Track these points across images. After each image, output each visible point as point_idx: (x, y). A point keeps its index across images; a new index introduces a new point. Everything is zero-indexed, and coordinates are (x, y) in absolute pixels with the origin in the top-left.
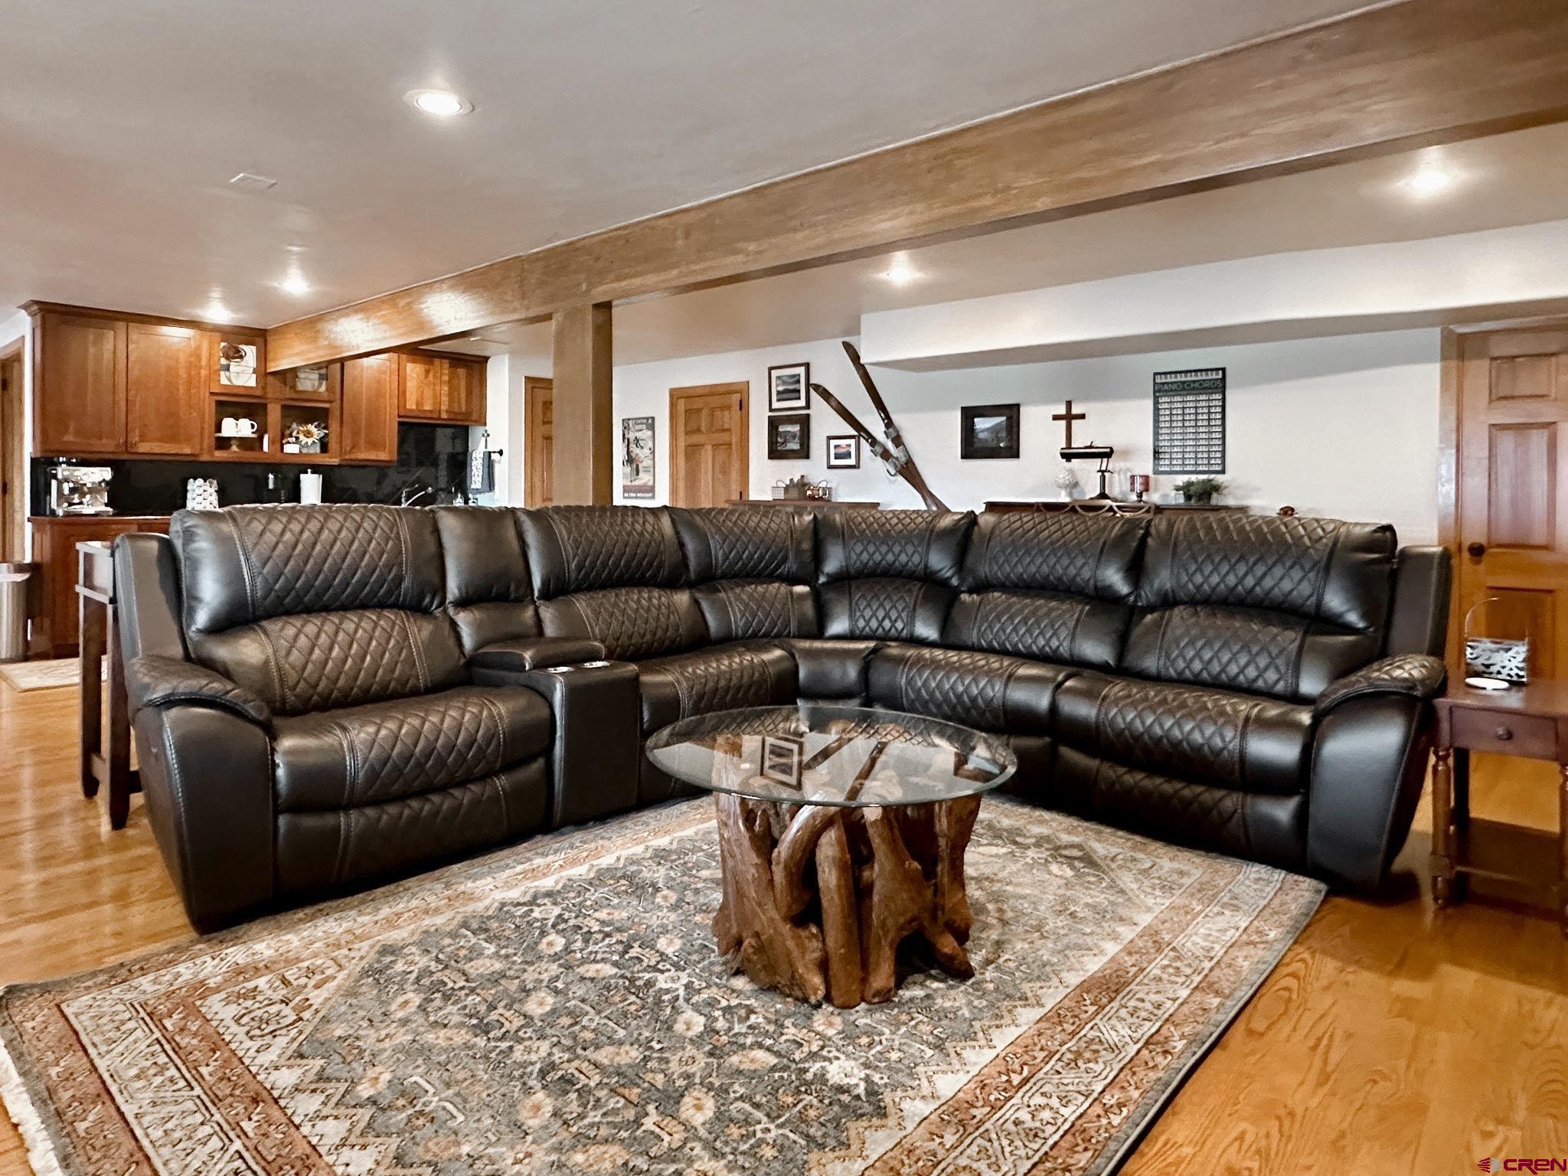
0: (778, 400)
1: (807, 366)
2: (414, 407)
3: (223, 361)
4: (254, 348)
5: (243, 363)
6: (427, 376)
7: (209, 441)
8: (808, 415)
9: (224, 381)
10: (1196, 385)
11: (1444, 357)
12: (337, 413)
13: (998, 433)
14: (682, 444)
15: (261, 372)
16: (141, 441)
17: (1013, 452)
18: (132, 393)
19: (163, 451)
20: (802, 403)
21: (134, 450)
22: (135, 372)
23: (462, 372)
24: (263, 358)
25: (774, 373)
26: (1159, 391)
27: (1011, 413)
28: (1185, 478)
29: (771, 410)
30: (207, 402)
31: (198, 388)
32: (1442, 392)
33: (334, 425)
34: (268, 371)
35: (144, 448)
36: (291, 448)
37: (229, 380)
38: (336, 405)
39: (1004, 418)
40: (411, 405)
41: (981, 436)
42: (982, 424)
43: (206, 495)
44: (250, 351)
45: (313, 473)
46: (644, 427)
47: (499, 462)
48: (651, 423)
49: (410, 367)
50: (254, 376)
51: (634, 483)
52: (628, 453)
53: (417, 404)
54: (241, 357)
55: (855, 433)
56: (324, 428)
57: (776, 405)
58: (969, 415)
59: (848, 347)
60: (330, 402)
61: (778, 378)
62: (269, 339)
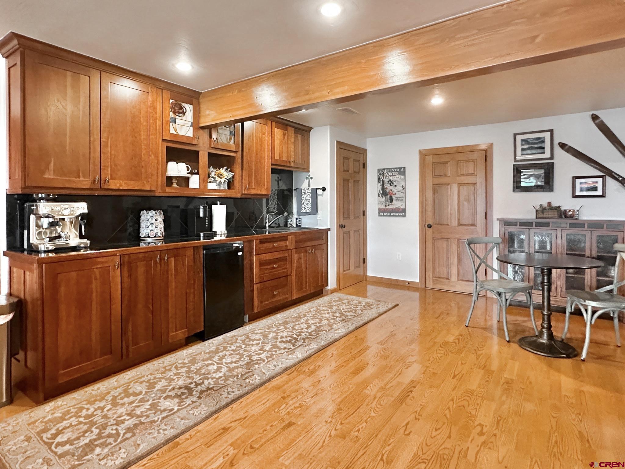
0: (522, 154)
1: (552, 131)
2: (278, 159)
3: (172, 115)
4: (191, 107)
5: (184, 118)
6: (284, 138)
7: (161, 180)
8: (553, 163)
9: (172, 131)
12: (240, 160)
14: (430, 183)
15: (197, 127)
16: (112, 178)
18: (104, 135)
19: (130, 188)
20: (548, 155)
21: (106, 187)
22: (106, 119)
23: (299, 136)
24: (197, 114)
25: (519, 138)
29: (515, 160)
30: (160, 148)
31: (155, 134)
33: (238, 169)
34: (201, 125)
35: (114, 185)
36: (212, 186)
37: (176, 130)
38: (239, 153)
40: (277, 157)
43: (157, 223)
44: (189, 108)
45: (221, 204)
46: (397, 173)
47: (322, 195)
48: (402, 171)
49: (277, 130)
50: (192, 128)
51: (387, 207)
52: (383, 189)
53: (280, 157)
54: (184, 113)
55: (601, 174)
56: (230, 171)
57: (518, 158)
59: (594, 118)
60: (236, 152)
61: (522, 140)
62: (201, 101)
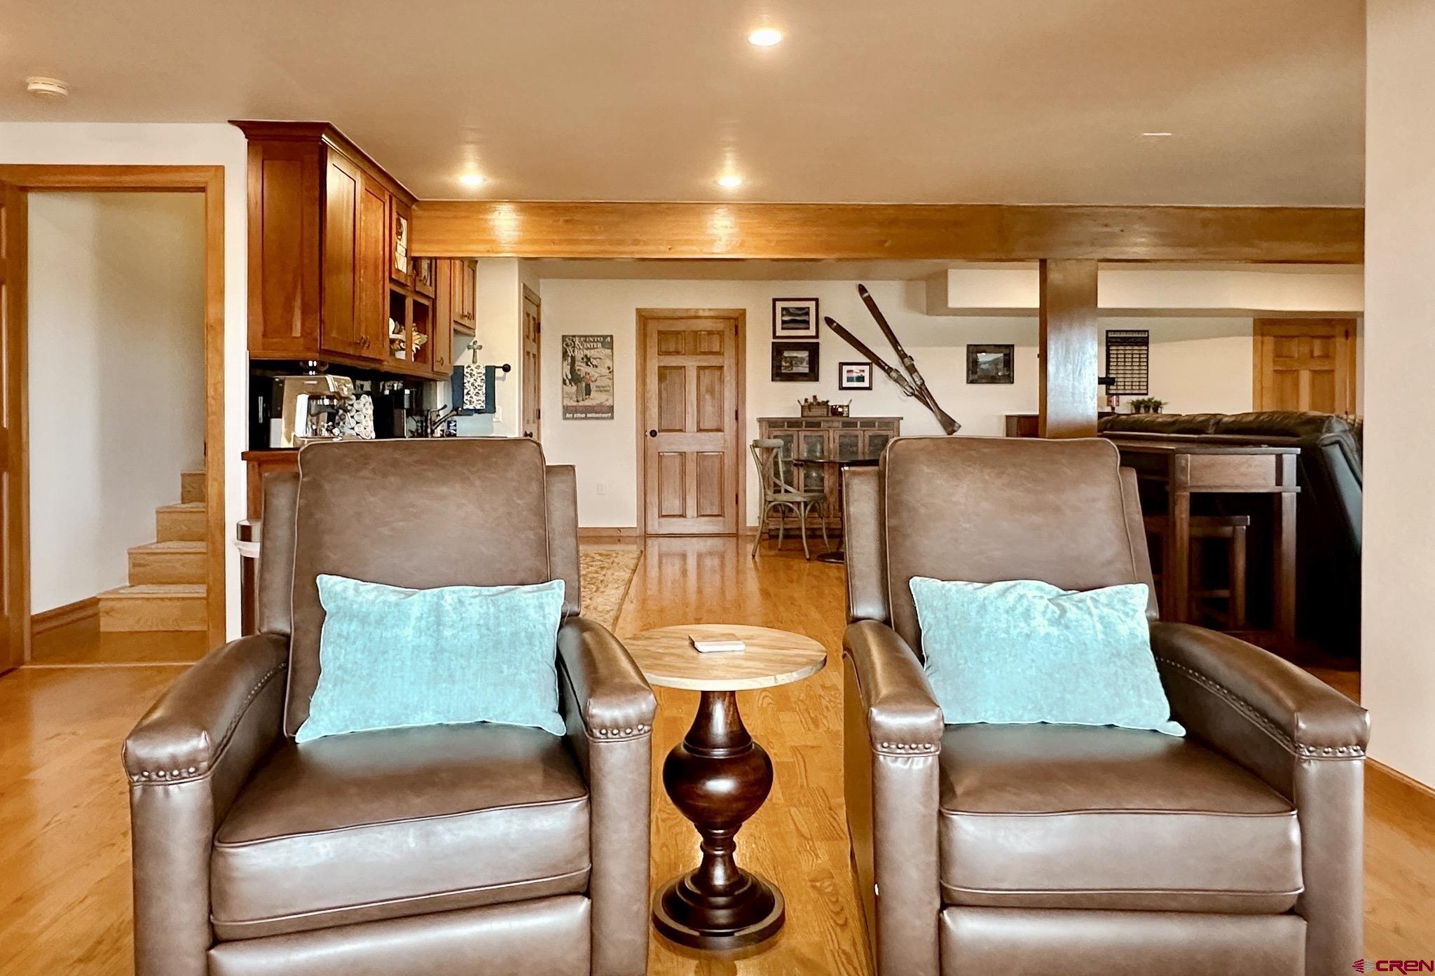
0: (783, 329)
1: (817, 300)
3: (395, 237)
5: (402, 242)
8: (818, 343)
9: (395, 264)
10: (1132, 340)
11: (1255, 334)
13: (997, 364)
14: (654, 364)
15: (409, 256)
17: (1009, 379)
19: (374, 355)
20: (812, 332)
25: (779, 305)
26: (1110, 342)
27: (1008, 352)
28: (1135, 398)
29: (775, 336)
32: (1254, 354)
33: (431, 328)
34: (415, 254)
38: (433, 304)
39: (1002, 355)
41: (983, 366)
42: (983, 357)
44: (404, 226)
46: (600, 345)
47: (503, 378)
48: (607, 342)
50: (406, 260)
51: (581, 403)
52: (572, 371)
54: (402, 234)
55: (868, 361)
57: (780, 332)
58: (974, 350)
59: (862, 290)
60: (431, 299)
61: (783, 309)
62: (415, 213)
